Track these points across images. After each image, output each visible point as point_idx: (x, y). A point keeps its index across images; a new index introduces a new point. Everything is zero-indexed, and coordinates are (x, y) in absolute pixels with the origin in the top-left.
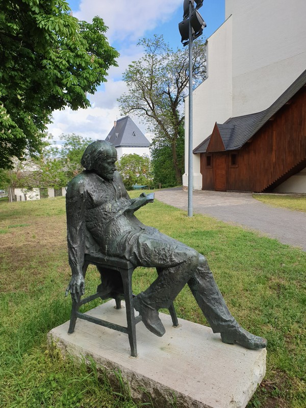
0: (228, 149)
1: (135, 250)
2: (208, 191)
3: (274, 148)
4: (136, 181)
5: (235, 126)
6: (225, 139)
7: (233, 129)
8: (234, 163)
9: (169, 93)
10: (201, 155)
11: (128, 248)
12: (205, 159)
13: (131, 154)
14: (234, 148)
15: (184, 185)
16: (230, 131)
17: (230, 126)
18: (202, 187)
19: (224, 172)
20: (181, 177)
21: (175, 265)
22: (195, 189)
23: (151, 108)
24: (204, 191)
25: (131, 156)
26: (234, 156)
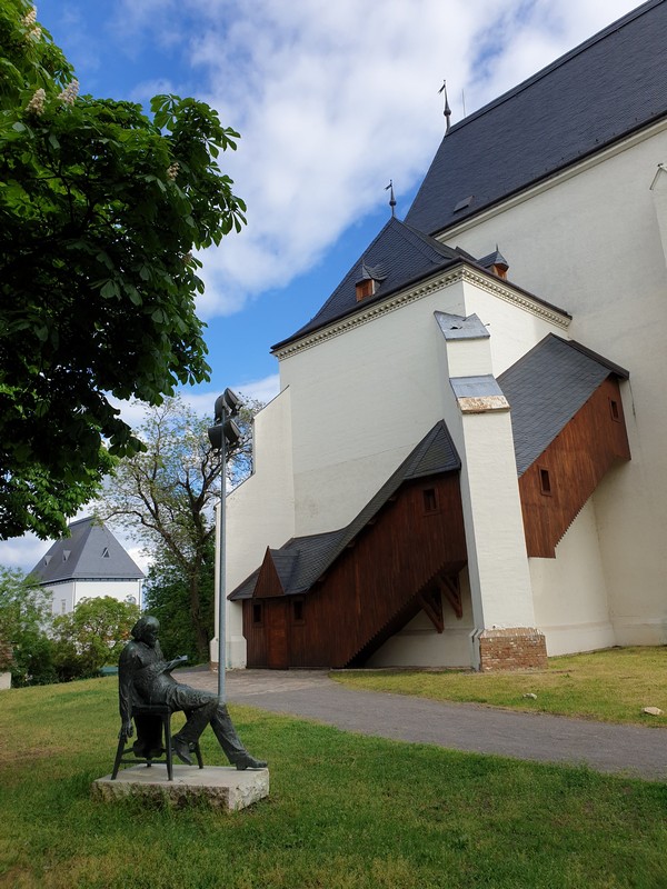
0: (288, 592)
1: (174, 697)
2: (256, 671)
3: (358, 591)
4: (107, 658)
5: (299, 552)
6: (283, 575)
7: (297, 558)
8: (299, 616)
9: (187, 486)
10: (244, 604)
11: (168, 697)
12: (250, 609)
13: (98, 599)
14: (298, 591)
15: (212, 660)
16: (292, 561)
17: (292, 552)
18: (245, 663)
19: (283, 634)
20: (208, 644)
21: (203, 706)
22: (233, 667)
23: (152, 511)
24: (250, 671)
25: (98, 602)
26: (298, 604)
